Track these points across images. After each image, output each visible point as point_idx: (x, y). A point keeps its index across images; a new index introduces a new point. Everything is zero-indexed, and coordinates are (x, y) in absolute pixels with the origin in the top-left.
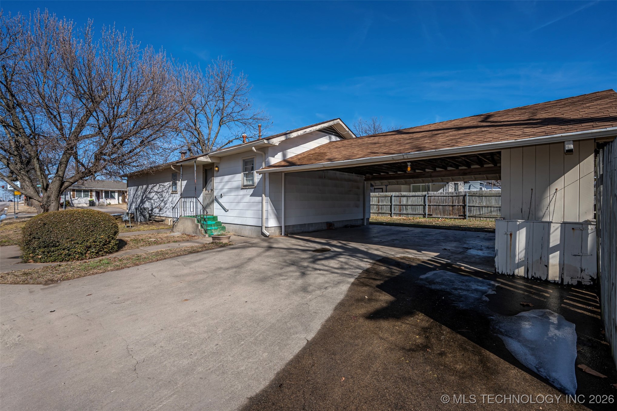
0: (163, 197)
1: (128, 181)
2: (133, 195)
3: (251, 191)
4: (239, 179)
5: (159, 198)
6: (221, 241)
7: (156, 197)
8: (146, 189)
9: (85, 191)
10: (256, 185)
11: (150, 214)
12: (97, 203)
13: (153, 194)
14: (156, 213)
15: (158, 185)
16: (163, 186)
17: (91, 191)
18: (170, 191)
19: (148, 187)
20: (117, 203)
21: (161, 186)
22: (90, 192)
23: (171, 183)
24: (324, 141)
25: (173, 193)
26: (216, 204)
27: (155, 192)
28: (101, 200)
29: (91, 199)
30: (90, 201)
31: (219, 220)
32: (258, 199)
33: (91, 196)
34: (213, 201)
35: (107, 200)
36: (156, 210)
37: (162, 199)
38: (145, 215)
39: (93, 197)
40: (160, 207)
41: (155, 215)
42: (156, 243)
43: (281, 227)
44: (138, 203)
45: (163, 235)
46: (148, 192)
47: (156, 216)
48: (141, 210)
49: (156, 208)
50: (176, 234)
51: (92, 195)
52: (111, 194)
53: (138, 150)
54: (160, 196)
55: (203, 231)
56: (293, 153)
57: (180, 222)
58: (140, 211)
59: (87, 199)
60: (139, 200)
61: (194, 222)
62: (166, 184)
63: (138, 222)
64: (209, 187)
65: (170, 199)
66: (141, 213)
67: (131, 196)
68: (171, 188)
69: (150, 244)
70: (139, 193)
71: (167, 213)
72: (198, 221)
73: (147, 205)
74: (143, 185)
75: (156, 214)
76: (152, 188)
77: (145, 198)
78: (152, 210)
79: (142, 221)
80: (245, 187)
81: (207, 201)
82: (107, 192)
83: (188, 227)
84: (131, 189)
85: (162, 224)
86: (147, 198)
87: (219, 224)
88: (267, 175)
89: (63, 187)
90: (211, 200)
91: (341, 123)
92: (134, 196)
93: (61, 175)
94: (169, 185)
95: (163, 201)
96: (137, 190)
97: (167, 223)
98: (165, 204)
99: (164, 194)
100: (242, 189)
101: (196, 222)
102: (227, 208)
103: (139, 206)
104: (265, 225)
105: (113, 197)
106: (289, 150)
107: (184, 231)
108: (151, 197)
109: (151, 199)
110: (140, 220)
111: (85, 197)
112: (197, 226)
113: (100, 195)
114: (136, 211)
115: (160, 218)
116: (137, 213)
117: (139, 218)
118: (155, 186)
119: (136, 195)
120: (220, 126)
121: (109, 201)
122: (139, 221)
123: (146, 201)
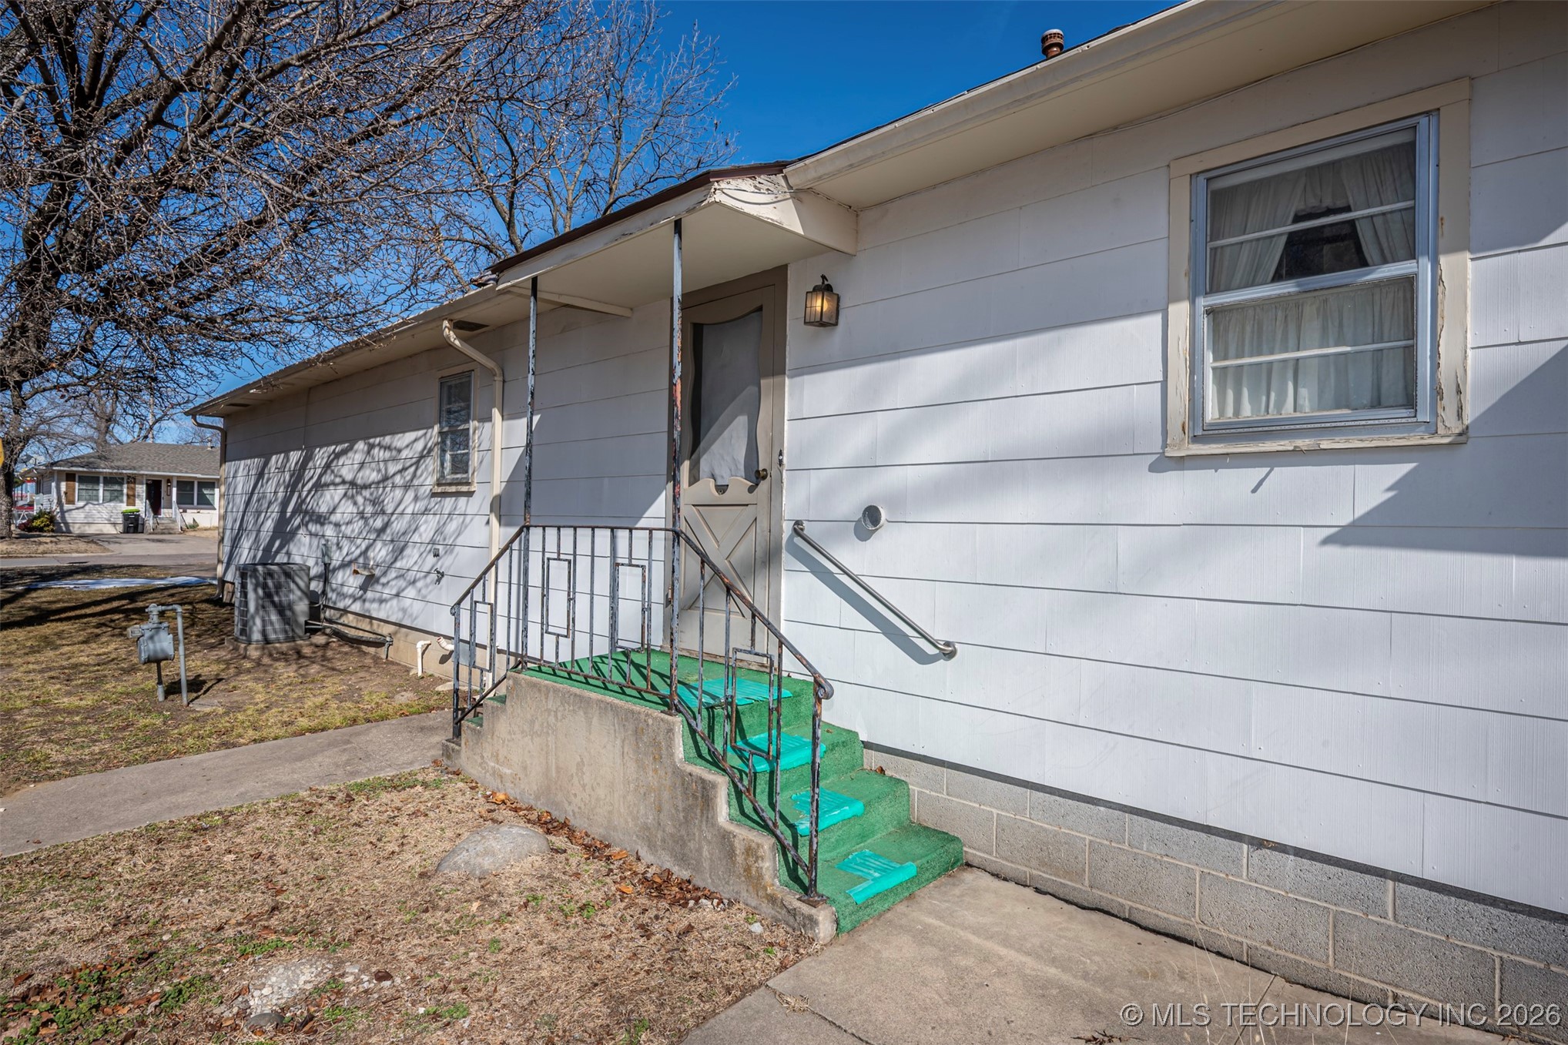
0: (383, 512)
1: (225, 434)
2: (245, 498)
5: (362, 515)
7: (347, 509)
8: (303, 466)
9: (110, 480)
11: (312, 597)
12: (150, 522)
13: (331, 496)
14: (344, 596)
15: (361, 446)
16: (388, 448)
17: (132, 480)
18: (428, 480)
19: (308, 458)
21: (376, 450)
22: (128, 483)
23: (436, 432)
25: (444, 495)
27: (344, 482)
28: (164, 513)
29: (131, 508)
30: (126, 516)
33: (131, 499)
34: (768, 562)
35: (185, 511)
36: (348, 581)
37: (379, 523)
38: (290, 606)
39: (137, 501)
40: (365, 566)
41: (341, 605)
44: (263, 535)
46: (310, 485)
47: (345, 611)
48: (268, 576)
49: (344, 565)
51: (134, 496)
52: (199, 490)
54: (369, 509)
57: (518, 713)
58: (265, 586)
59: (115, 507)
60: (269, 525)
61: (659, 751)
62: (405, 439)
63: (249, 642)
65: (427, 528)
66: (268, 595)
67: (238, 499)
68: (431, 464)
70: (270, 488)
71: (407, 602)
73: (303, 551)
74: (287, 452)
75: (348, 601)
76: (328, 466)
77: (294, 513)
78: (325, 577)
79: (272, 636)
82: (185, 486)
83: (593, 768)
84: (236, 472)
85: (376, 659)
86: (306, 512)
90: (751, 547)
92: (248, 503)
94: (419, 446)
95: (387, 537)
96: (260, 475)
97: (405, 661)
98: (399, 552)
99: (392, 498)
100: (1164, 463)
101: (679, 752)
103: (267, 550)
105: (205, 503)
108: (323, 509)
109: (321, 520)
110: (264, 633)
111: (110, 501)
112: (705, 796)
113: (163, 495)
114: (244, 586)
115: (365, 625)
116: (245, 594)
117: (258, 622)
118: (344, 452)
119: (255, 497)
121: (190, 516)
122: (256, 636)
123: (298, 527)
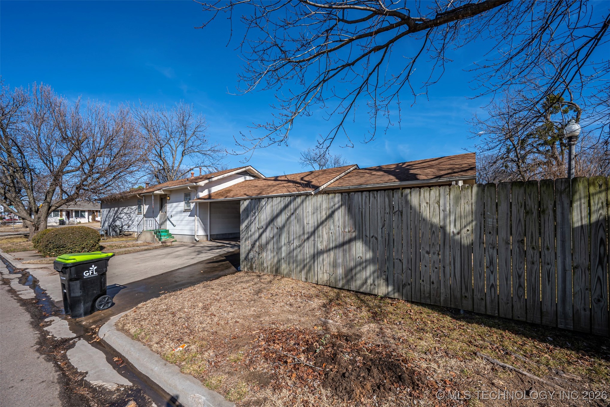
1: (102, 204)
2: (106, 215)
3: (189, 213)
4: (182, 205)
5: (127, 217)
6: (167, 244)
7: (125, 217)
8: (117, 211)
9: (55, 211)
10: (191, 209)
11: (120, 230)
12: (67, 222)
13: (123, 215)
14: (125, 229)
15: (127, 208)
16: (131, 208)
17: (62, 211)
18: (137, 212)
19: (119, 209)
20: (87, 222)
21: (129, 209)
22: (60, 212)
23: (137, 206)
24: (241, 180)
25: (138, 214)
26: (168, 222)
27: (125, 213)
28: (71, 219)
29: (61, 218)
30: (60, 220)
31: (170, 232)
32: (193, 218)
33: (61, 216)
34: (166, 220)
35: (77, 219)
36: (126, 227)
37: (130, 218)
38: (117, 231)
39: (63, 216)
40: (128, 224)
42: (125, 247)
43: (207, 236)
45: (130, 243)
46: (119, 213)
47: (125, 231)
48: (112, 227)
49: (125, 225)
50: (139, 242)
52: (81, 213)
53: (110, 183)
54: (129, 216)
55: (158, 240)
56: (215, 189)
57: (143, 234)
59: (57, 218)
60: (111, 220)
61: (152, 234)
62: (133, 207)
64: (163, 209)
65: (137, 219)
66: (113, 229)
67: (104, 216)
68: (137, 210)
69: (121, 248)
70: (111, 214)
71: (134, 228)
72: (155, 233)
73: (118, 223)
74: (114, 208)
76: (122, 210)
77: (116, 218)
78: (122, 227)
79: (114, 235)
80: (185, 211)
81: (163, 220)
82: (77, 212)
83: (148, 237)
84: (104, 210)
85: (130, 237)
86: (118, 217)
87: (170, 235)
88: (198, 204)
89: (50, 210)
90: (165, 219)
91: (252, 168)
93: (49, 202)
94: (135, 208)
95: (131, 220)
96: (109, 212)
97: (133, 236)
98: (133, 222)
99: (132, 215)
100: (184, 212)
102: (175, 224)
103: (111, 224)
104: (196, 234)
105: (83, 216)
106: (213, 188)
107: (145, 240)
108: (121, 217)
109: (121, 219)
111: (55, 217)
112: (154, 236)
113: (70, 214)
115: (128, 233)
116: (109, 229)
117: (112, 233)
118: (125, 208)
119: (108, 215)
120: (183, 156)
121: (79, 220)
122: (112, 235)
123: (117, 220)
